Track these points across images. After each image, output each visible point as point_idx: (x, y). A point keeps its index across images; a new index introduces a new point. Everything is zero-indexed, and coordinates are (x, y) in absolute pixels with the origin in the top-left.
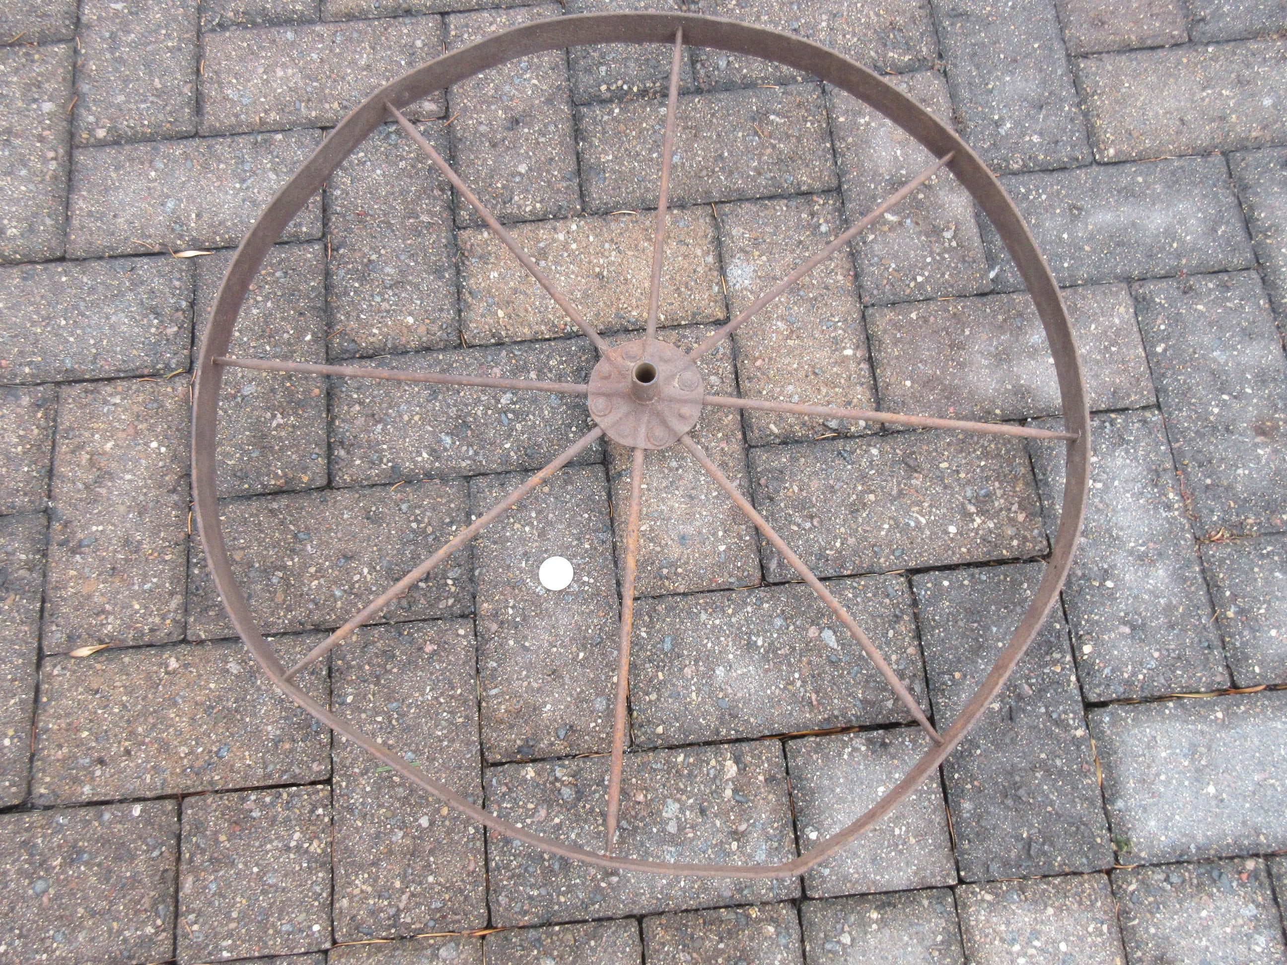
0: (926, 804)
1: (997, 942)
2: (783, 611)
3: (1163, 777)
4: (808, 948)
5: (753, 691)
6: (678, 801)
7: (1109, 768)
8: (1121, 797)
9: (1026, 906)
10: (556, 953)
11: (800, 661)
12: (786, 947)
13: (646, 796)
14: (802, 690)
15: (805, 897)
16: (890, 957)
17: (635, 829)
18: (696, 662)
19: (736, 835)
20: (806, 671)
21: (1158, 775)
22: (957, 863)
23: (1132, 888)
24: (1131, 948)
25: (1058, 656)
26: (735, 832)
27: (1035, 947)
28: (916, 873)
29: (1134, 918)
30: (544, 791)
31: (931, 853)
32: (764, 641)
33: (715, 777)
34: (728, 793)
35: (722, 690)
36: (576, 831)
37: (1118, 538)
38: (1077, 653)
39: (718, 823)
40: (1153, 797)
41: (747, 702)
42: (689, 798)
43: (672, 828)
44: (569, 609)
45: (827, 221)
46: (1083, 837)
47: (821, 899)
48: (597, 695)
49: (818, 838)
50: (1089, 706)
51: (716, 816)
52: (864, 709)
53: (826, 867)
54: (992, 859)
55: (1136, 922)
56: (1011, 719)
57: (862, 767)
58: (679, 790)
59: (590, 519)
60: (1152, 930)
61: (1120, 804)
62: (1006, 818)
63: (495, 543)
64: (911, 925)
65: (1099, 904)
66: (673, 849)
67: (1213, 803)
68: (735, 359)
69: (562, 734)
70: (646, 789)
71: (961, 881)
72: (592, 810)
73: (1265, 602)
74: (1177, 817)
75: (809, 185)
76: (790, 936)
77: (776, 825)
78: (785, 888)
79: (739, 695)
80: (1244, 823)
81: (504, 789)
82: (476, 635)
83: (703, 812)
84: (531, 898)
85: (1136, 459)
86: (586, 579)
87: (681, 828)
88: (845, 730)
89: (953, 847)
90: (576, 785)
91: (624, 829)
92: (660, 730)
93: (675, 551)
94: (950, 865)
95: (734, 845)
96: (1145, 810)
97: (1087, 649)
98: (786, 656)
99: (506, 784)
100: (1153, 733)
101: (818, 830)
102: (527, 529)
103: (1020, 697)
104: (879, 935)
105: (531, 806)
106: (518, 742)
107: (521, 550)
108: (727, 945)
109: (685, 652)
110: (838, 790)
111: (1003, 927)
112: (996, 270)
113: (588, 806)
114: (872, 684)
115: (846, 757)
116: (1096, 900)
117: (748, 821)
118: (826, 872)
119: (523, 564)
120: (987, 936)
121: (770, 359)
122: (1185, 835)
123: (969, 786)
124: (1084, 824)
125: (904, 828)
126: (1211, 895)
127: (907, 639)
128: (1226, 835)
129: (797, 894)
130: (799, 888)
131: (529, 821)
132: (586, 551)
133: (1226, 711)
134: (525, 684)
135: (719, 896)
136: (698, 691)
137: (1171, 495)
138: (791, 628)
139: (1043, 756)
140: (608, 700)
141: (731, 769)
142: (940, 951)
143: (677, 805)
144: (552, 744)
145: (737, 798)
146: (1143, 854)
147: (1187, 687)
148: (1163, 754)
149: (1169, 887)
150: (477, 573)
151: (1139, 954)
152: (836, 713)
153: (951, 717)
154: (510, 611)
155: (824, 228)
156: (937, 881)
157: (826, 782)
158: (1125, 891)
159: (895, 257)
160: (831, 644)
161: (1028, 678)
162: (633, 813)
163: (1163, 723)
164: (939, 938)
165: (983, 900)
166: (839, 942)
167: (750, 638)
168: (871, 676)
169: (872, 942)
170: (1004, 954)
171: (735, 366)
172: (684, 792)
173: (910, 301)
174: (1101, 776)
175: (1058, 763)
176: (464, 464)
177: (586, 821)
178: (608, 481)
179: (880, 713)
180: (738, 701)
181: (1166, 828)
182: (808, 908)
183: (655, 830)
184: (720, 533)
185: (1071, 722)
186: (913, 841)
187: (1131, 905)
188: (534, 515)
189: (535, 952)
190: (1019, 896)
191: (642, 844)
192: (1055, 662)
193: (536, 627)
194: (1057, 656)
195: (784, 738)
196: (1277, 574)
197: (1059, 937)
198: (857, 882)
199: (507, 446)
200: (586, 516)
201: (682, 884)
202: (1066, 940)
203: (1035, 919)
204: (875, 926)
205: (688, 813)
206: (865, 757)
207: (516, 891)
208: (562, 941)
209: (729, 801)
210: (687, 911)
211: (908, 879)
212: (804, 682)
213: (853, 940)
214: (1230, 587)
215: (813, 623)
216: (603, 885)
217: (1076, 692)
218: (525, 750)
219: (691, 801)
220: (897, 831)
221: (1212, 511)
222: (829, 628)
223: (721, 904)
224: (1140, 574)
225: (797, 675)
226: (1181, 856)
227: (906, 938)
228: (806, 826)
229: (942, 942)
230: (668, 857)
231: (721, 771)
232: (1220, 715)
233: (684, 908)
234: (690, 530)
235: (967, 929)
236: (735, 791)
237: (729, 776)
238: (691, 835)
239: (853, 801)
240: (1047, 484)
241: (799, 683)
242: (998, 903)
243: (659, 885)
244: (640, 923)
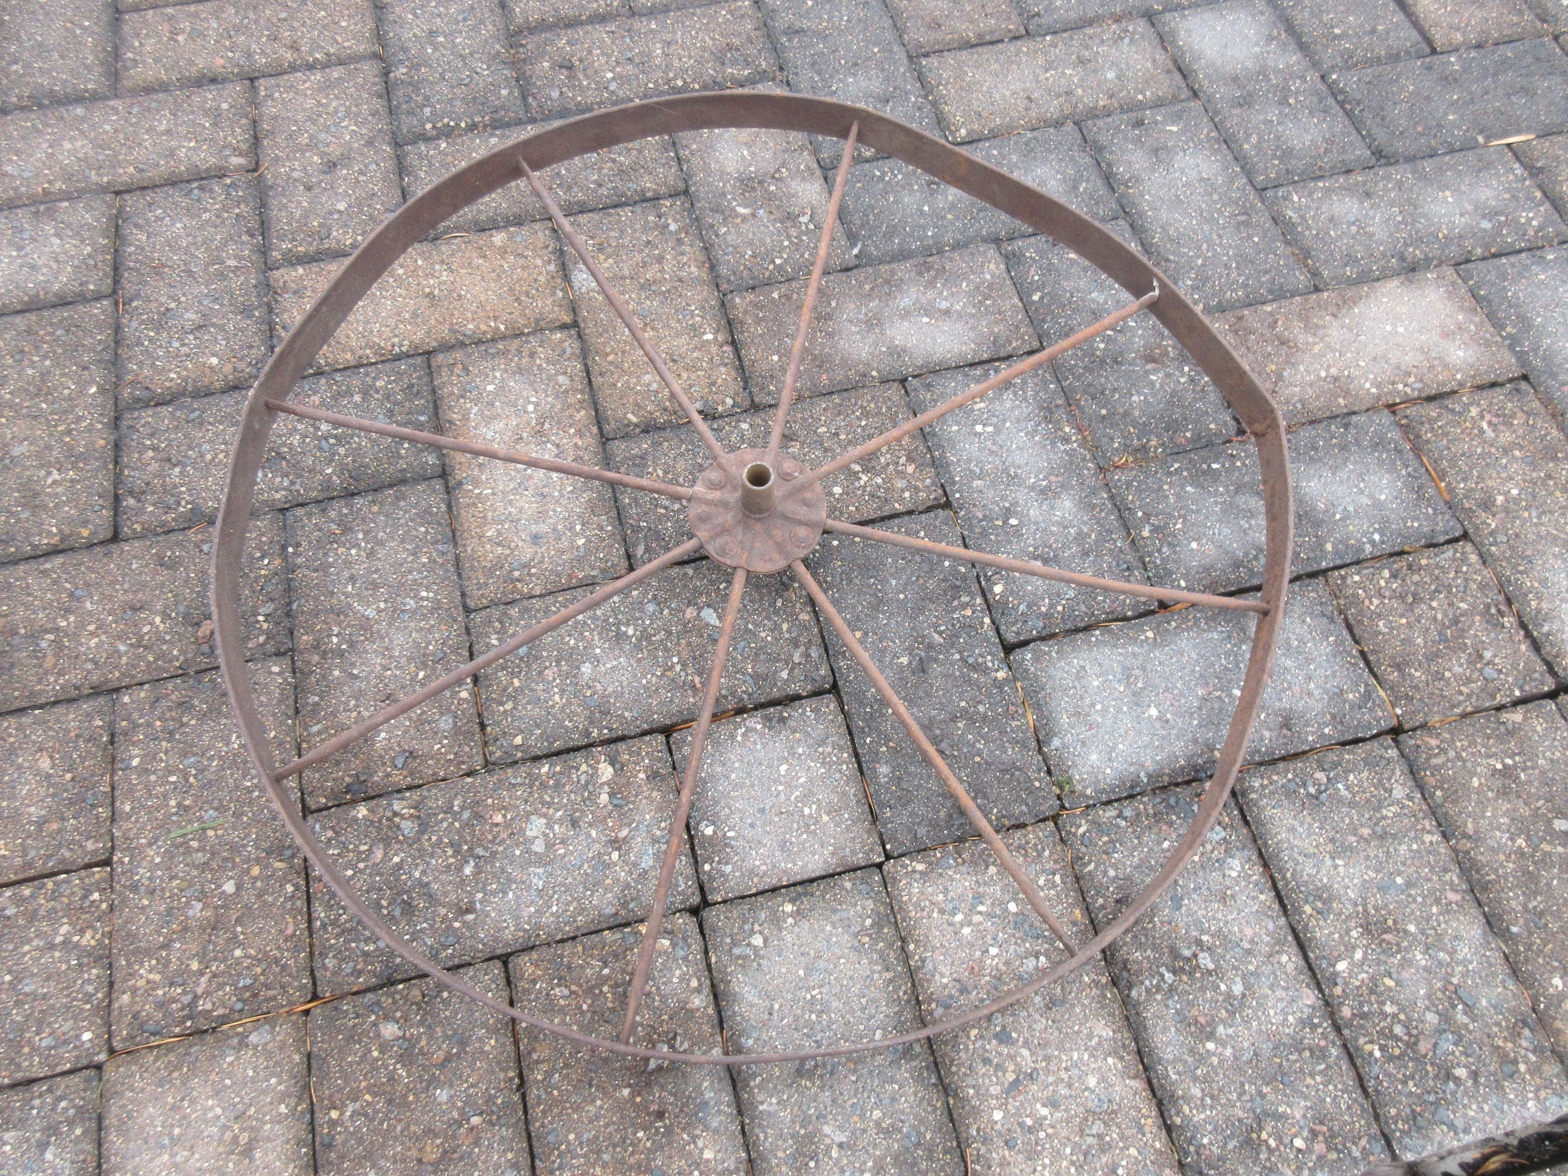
0: (838, 776)
1: (935, 915)
2: (655, 597)
3: (1098, 707)
4: (713, 960)
5: (625, 683)
6: (545, 816)
7: (1038, 707)
8: (1055, 734)
9: (964, 869)
10: (398, 1014)
11: (678, 644)
12: (685, 959)
13: (504, 816)
14: (683, 674)
15: (705, 903)
16: (812, 953)
17: (494, 854)
18: (558, 662)
19: (616, 843)
20: (685, 654)
21: (1093, 705)
22: (881, 835)
23: (1081, 830)
24: (1092, 897)
25: (967, 599)
26: (616, 840)
27: (980, 913)
28: (833, 854)
29: (1090, 862)
30: (379, 829)
31: (848, 829)
32: (636, 630)
33: (587, 783)
34: (604, 798)
35: (590, 687)
36: (420, 868)
37: (1016, 476)
38: (989, 596)
39: (594, 833)
40: (1091, 729)
41: (619, 695)
42: (558, 810)
43: (539, 847)
44: (406, 628)
45: (675, 221)
46: (1019, 783)
47: (724, 902)
48: (442, 714)
49: (715, 832)
50: (1009, 649)
51: (590, 825)
52: (756, 684)
53: (727, 864)
54: (919, 824)
55: (1092, 867)
56: (923, 671)
57: (759, 747)
58: (543, 803)
59: (427, 532)
60: (1112, 873)
61: (1056, 743)
62: (929, 777)
63: (316, 571)
64: (834, 911)
65: (1047, 853)
66: (540, 870)
67: (1158, 725)
68: (585, 358)
69: (400, 762)
70: (504, 808)
71: (888, 857)
72: (440, 840)
73: (1180, 517)
74: (1121, 746)
75: (654, 191)
76: (689, 947)
77: (663, 825)
78: (679, 893)
79: (610, 689)
80: (1195, 741)
81: (330, 834)
82: (294, 672)
83: (574, 824)
84: (366, 954)
85: (1025, 399)
86: (424, 594)
87: (549, 846)
88: (740, 711)
89: (875, 818)
90: (419, 817)
91: (479, 857)
92: (518, 740)
93: (527, 552)
94: (874, 839)
95: (615, 855)
96: (1084, 744)
97: (998, 589)
98: (662, 641)
99: (332, 828)
100: (1082, 663)
101: (714, 824)
102: (353, 552)
103: (930, 647)
104: (796, 929)
105: (363, 848)
106: (347, 779)
107: (346, 574)
108: (613, 969)
109: (545, 654)
110: (733, 776)
111: (941, 897)
112: (859, 246)
113: (434, 838)
114: (762, 657)
115: (739, 738)
116: (1044, 849)
117: (630, 825)
118: (728, 869)
119: (350, 588)
120: (923, 910)
121: (624, 352)
122: (1132, 764)
123: (884, 749)
124: (1020, 770)
125: (814, 807)
126: (1171, 824)
127: (798, 606)
128: (1177, 757)
129: (696, 900)
130: (698, 892)
131: (361, 865)
132: (424, 565)
133: (1157, 630)
134: (355, 714)
135: (600, 915)
136: (562, 692)
137: (1067, 429)
138: (666, 612)
139: (963, 704)
140: (455, 717)
141: (606, 772)
142: (870, 936)
143: (543, 821)
144: (388, 775)
145: (615, 802)
146: (1088, 792)
147: (1112, 612)
148: (1096, 683)
149: (1124, 823)
150: (294, 607)
151: (1101, 901)
152: (724, 692)
153: (856, 678)
154: (335, 640)
155: (673, 227)
156: (860, 859)
157: (719, 769)
158: (1075, 834)
159: (751, 244)
160: (712, 622)
161: (936, 626)
162: (490, 837)
163: (1091, 651)
164: (868, 922)
165: (914, 871)
166: (749, 945)
167: (618, 629)
168: (761, 648)
169: (789, 938)
170: (945, 926)
171: (586, 365)
172: (549, 805)
173: (769, 283)
174: (1031, 718)
175: (981, 708)
176: (278, 496)
177: (432, 856)
178: (448, 493)
179: (775, 685)
180: (609, 696)
181: (1110, 759)
182: (710, 915)
183: (518, 852)
184: (578, 527)
185: (990, 664)
186: (825, 818)
187: (1084, 849)
188: (361, 536)
189: (373, 1017)
190: (955, 860)
191: (503, 870)
192: (965, 606)
193: (366, 652)
194: (965, 599)
195: (667, 731)
196: (1189, 489)
197: (1007, 897)
198: (765, 874)
199: (329, 471)
200: (423, 529)
201: (554, 908)
202: (1015, 900)
203: (977, 881)
204: (790, 920)
205: (556, 827)
206: (762, 735)
207: (346, 949)
208: (405, 998)
209: (605, 806)
210: (562, 941)
211: (825, 862)
212: (684, 665)
213: (766, 940)
214: (1140, 507)
215: (689, 604)
216: (457, 925)
217: (992, 633)
218: (355, 787)
219: (560, 813)
220: (807, 811)
221: (1112, 439)
222: (709, 606)
223: (605, 925)
224: (1045, 507)
225: (675, 660)
226: (1132, 787)
227: (828, 928)
228: (698, 824)
229: (872, 926)
230: (535, 881)
231: (594, 774)
232: (1150, 634)
233: (559, 937)
234: (544, 528)
235: (900, 908)
236: (612, 795)
237: (604, 779)
238: (561, 851)
239: (752, 786)
240: (934, 435)
241: (678, 668)
242: (932, 871)
243: (525, 914)
244: (505, 964)
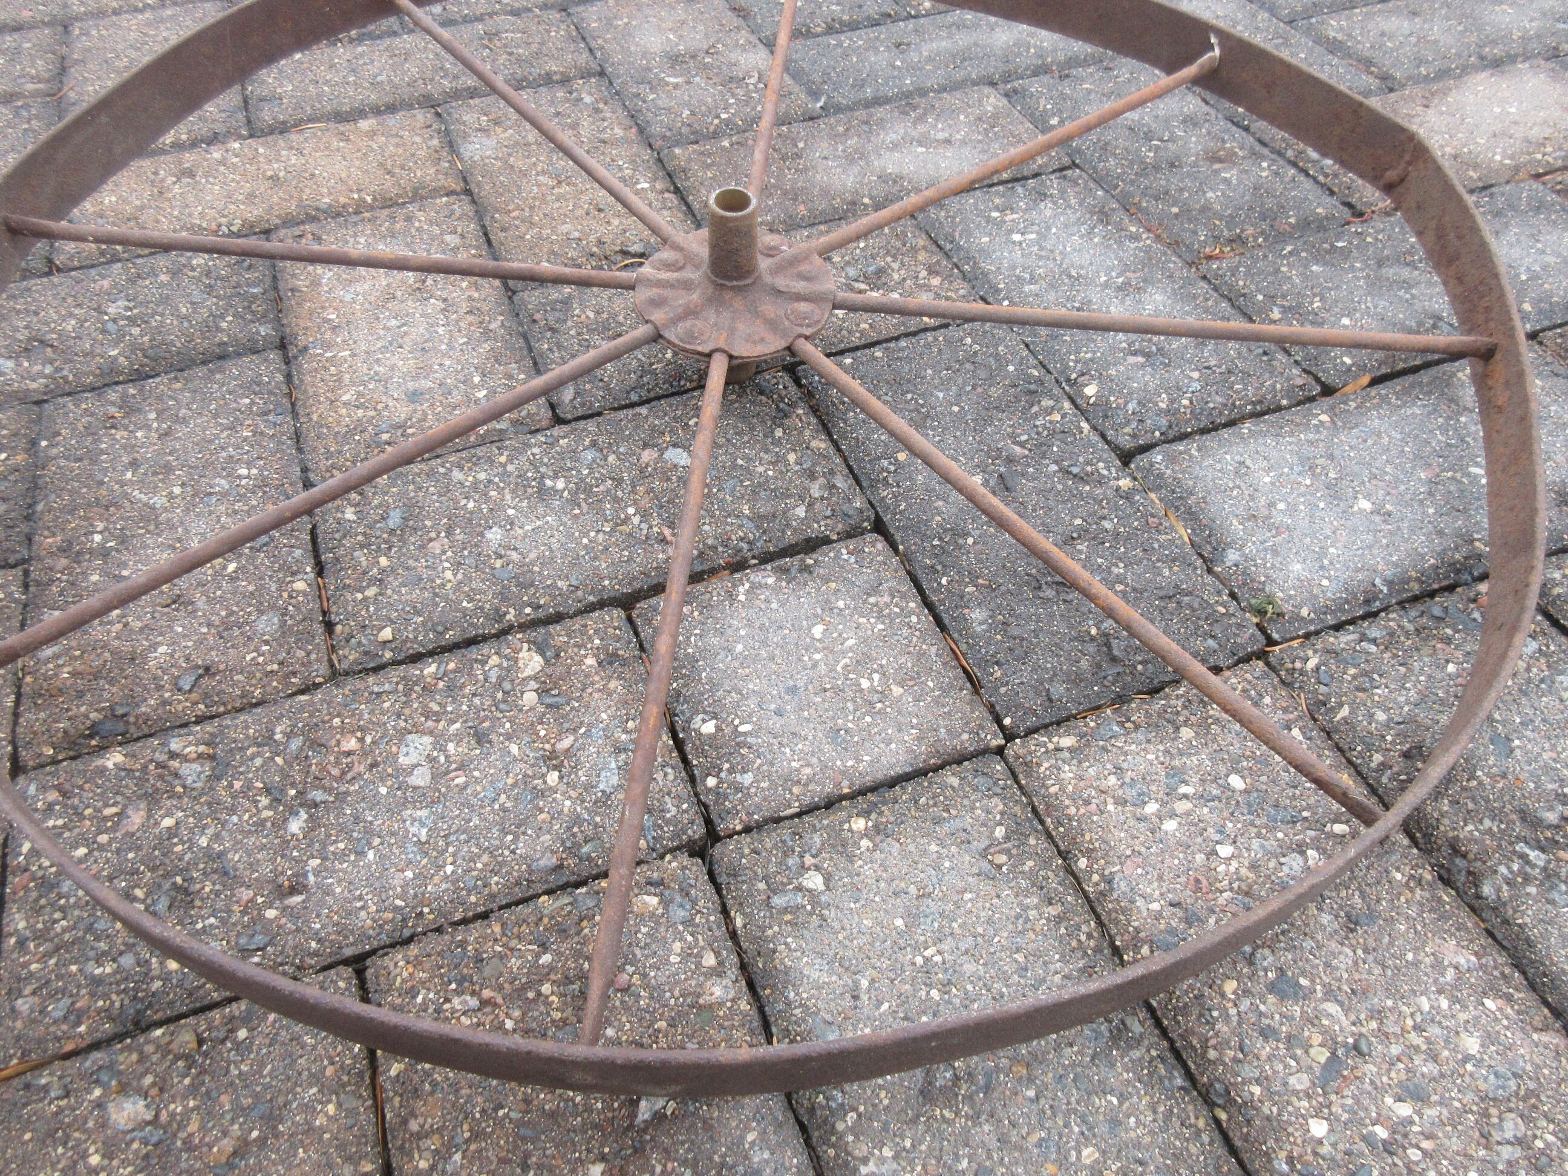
0: (905, 631)
1: (1111, 807)
2: (594, 444)
3: (1281, 506)
4: (739, 922)
5: (556, 546)
6: (431, 733)
7: (1191, 517)
8: (1229, 545)
9: (1140, 736)
10: (148, 1080)
11: (634, 491)
12: (688, 923)
13: (361, 740)
14: (644, 526)
15: (713, 835)
16: (913, 890)
17: (341, 797)
18: (449, 532)
19: (553, 760)
20: (645, 503)
21: (1272, 505)
22: (991, 708)
23: (1311, 664)
24: (1361, 755)
25: (1051, 403)
26: (553, 754)
27: (1185, 796)
28: (919, 739)
29: (1341, 705)
30: (141, 782)
31: (936, 701)
32: (568, 482)
33: (501, 679)
34: (530, 698)
35: (501, 557)
36: (210, 831)
37: (1080, 276)
38: (1079, 401)
39: (514, 749)
40: (1278, 534)
41: (546, 562)
42: (452, 722)
43: (420, 778)
44: (211, 513)
45: (590, 94)
46: (1194, 610)
47: (747, 830)
48: (261, 612)
49: (718, 728)
50: (1126, 458)
51: (508, 737)
52: (758, 527)
53: (744, 771)
54: (1051, 680)
55: (1345, 711)
56: (1007, 489)
57: (774, 606)
58: (427, 714)
59: (253, 403)
60: (1381, 716)
61: (1232, 556)
62: (1052, 616)
63: (80, 460)
64: (937, 821)
65: (1267, 700)
66: (423, 813)
67: (1378, 519)
68: (481, 219)
69: (186, 683)
70: (361, 729)
71: (1010, 737)
72: (248, 786)
73: (1315, 295)
74: (1332, 550)
75: (562, 73)
76: (694, 903)
77: (631, 725)
78: (668, 822)
79: (533, 555)
80: (1440, 533)
81: (53, 796)
82: (26, 586)
83: (481, 738)
84: (97, 981)
85: (1069, 206)
86: (244, 471)
87: (439, 774)
88: (738, 566)
89: (975, 685)
90: (212, 757)
91: (316, 805)
92: (387, 634)
93: (402, 412)
94: (980, 713)
95: (553, 778)
96: (1275, 553)
97: (1090, 390)
98: (608, 491)
99: (59, 788)
100: (1237, 458)
101: (715, 716)
102: (139, 434)
103: (1010, 460)
104: (877, 855)
105: (109, 811)
106: (94, 716)
107: (125, 459)
108: (559, 954)
109: (428, 523)
110: (739, 648)
111: (1113, 780)
112: (823, 99)
113: (237, 785)
114: (763, 494)
115: (742, 598)
116: (1261, 696)
117: (575, 730)
118: (747, 779)
119: (129, 475)
120: (1087, 803)
121: (532, 208)
122: (1357, 570)
123: (970, 589)
124: (1190, 594)
125: (876, 677)
126: (1448, 641)
127: (807, 433)
128: (1422, 556)
129: (697, 831)
130: (700, 821)
131: (103, 838)
132: (245, 439)
133: (1332, 411)
134: (119, 626)
135: (531, 871)
136: (457, 565)
137: (1133, 229)
138: (612, 458)
139: (1078, 521)
140: (284, 615)
141: (531, 662)
142: (1007, 852)
143: (427, 740)
144: (165, 703)
145: (549, 700)
146: (1304, 612)
147: (1261, 402)
148: (1267, 479)
149: (1373, 649)
150: (40, 507)
151: (1378, 758)
152: (710, 542)
153: (909, 506)
154: (97, 538)
155: (588, 99)
156: (965, 741)
157: (715, 641)
158: (1302, 672)
159: (688, 104)
160: (682, 463)
161: (1013, 437)
162: (335, 772)
163: (1247, 445)
164: (1000, 832)
165: (1058, 749)
166: (799, 888)
167: (541, 483)
168: (760, 485)
169: (867, 871)
170: (1132, 822)
171: (484, 227)
172: (437, 717)
173: (715, 135)
174: (1183, 533)
175: (1107, 524)
176: (34, 386)
177: (232, 811)
178: (287, 363)
179: (788, 525)
180: (533, 563)
181: (1322, 567)
182: (726, 852)
183: (383, 790)
184: (477, 379)
185: (1105, 472)
186: (897, 690)
187: (1323, 689)
188: (153, 416)
189: (97, 1092)
190: (1121, 724)
191: (357, 820)
192: (1049, 411)
193: (146, 547)
194: (1047, 403)
195: (627, 602)
196: (1315, 268)
197: (1223, 769)
198: (810, 780)
199: (114, 353)
200: (247, 401)
201: (449, 869)
202: (1237, 771)
203: (1167, 752)
204: (865, 843)
205: (451, 747)
206: (777, 590)
207: (59, 977)
208: (164, 1050)
209: (532, 709)
210: (465, 921)
211: (909, 751)
212: (645, 516)
213: (828, 879)
214: (1259, 291)
215: (645, 446)
216: (271, 914)
217: (1095, 438)
218: (108, 726)
219: (457, 725)
220: (865, 684)
221: (1195, 233)
222: (675, 445)
223: (539, 888)
224: (1128, 303)
225: (631, 511)
226: (1367, 602)
227: (933, 847)
228: (689, 721)
229: (1007, 838)
230: (413, 830)
231: (510, 670)
232: (1324, 418)
233: (458, 917)
234: (425, 384)
235: (1048, 806)
236: (542, 692)
237: (529, 672)
238: (460, 780)
239: (772, 658)
240: (960, 248)
241: (636, 520)
242: (1088, 744)
243: (397, 881)
244: (360, 973)
